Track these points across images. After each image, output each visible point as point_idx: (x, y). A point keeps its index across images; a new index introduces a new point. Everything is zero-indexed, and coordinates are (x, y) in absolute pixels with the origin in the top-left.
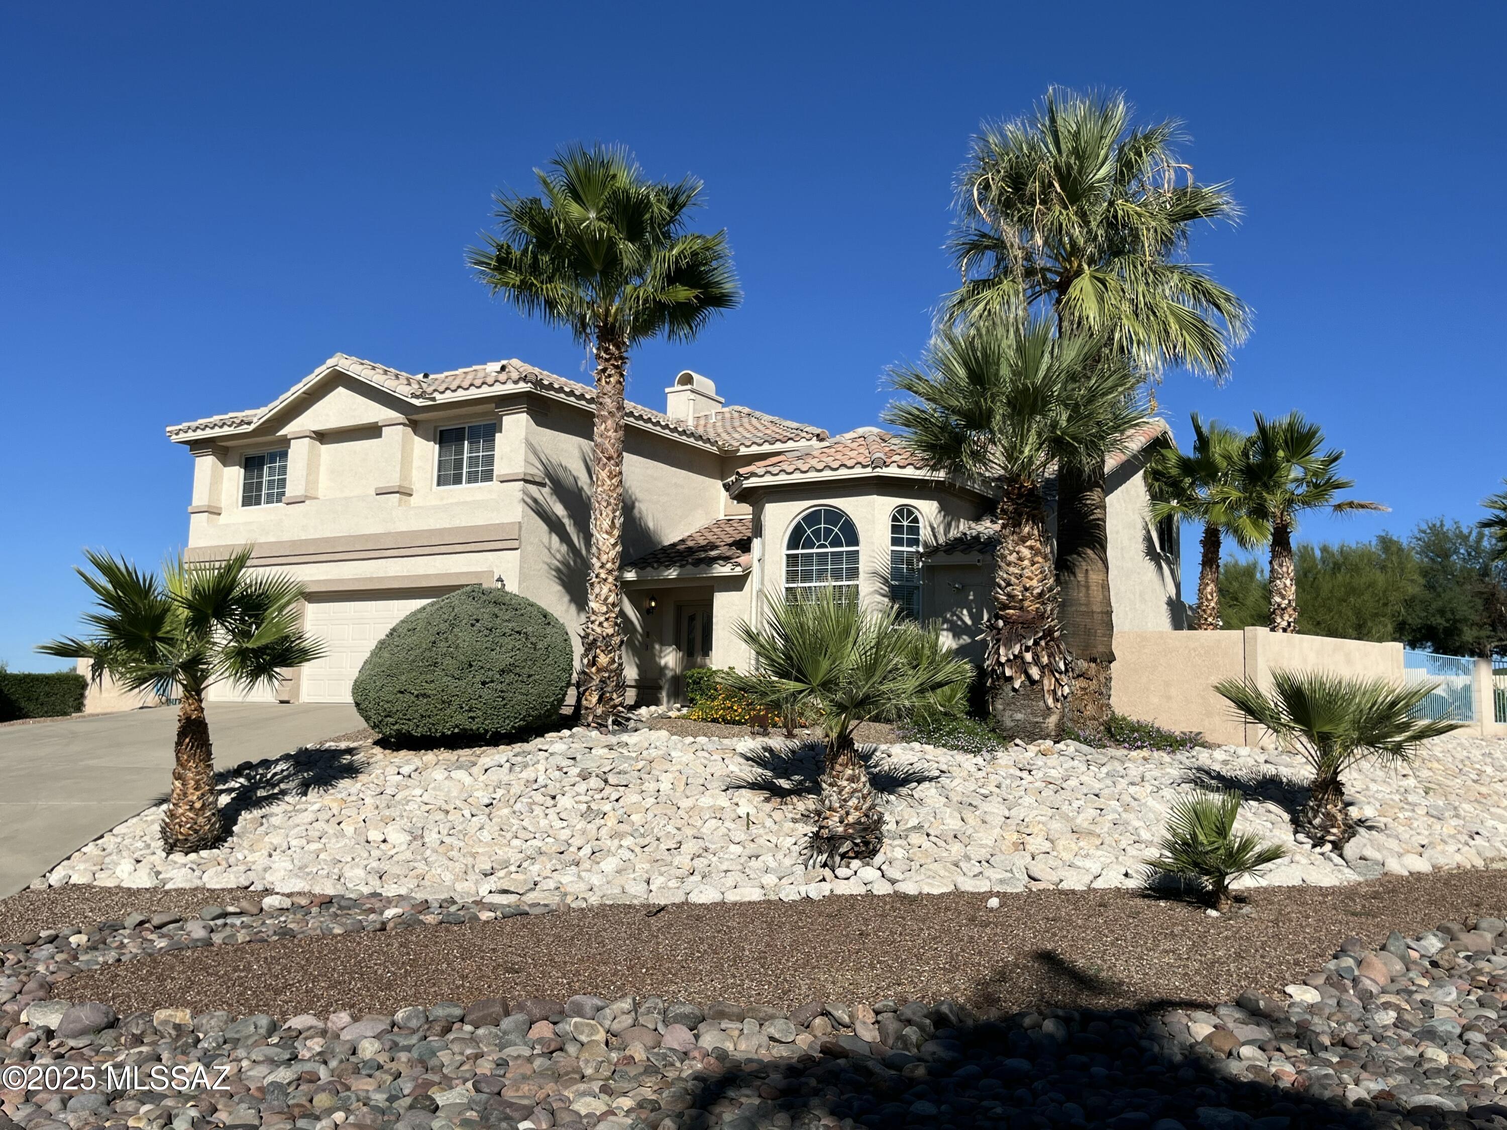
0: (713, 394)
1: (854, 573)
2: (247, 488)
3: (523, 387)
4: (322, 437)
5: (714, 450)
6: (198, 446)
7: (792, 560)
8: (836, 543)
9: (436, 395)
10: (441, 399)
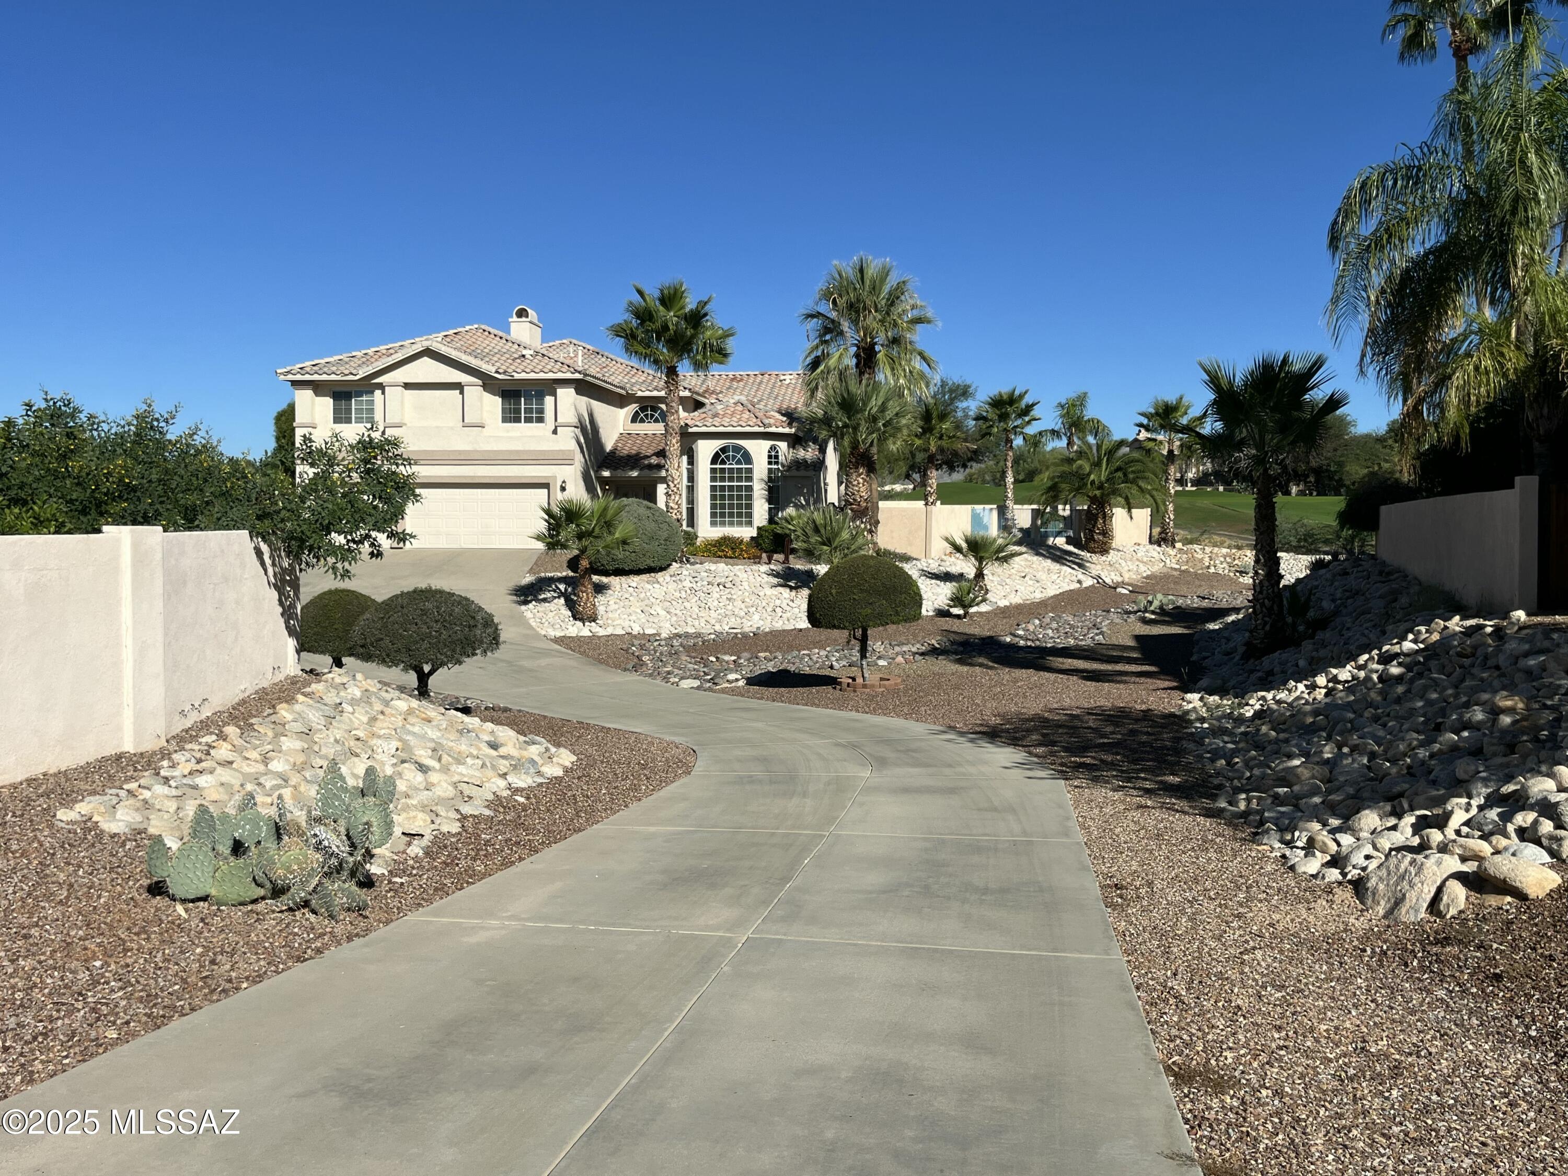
0: (536, 321)
1: (750, 479)
2: (337, 412)
4: (407, 386)
5: (623, 392)
6: (299, 384)
7: (713, 471)
8: (739, 462)
9: (514, 374)
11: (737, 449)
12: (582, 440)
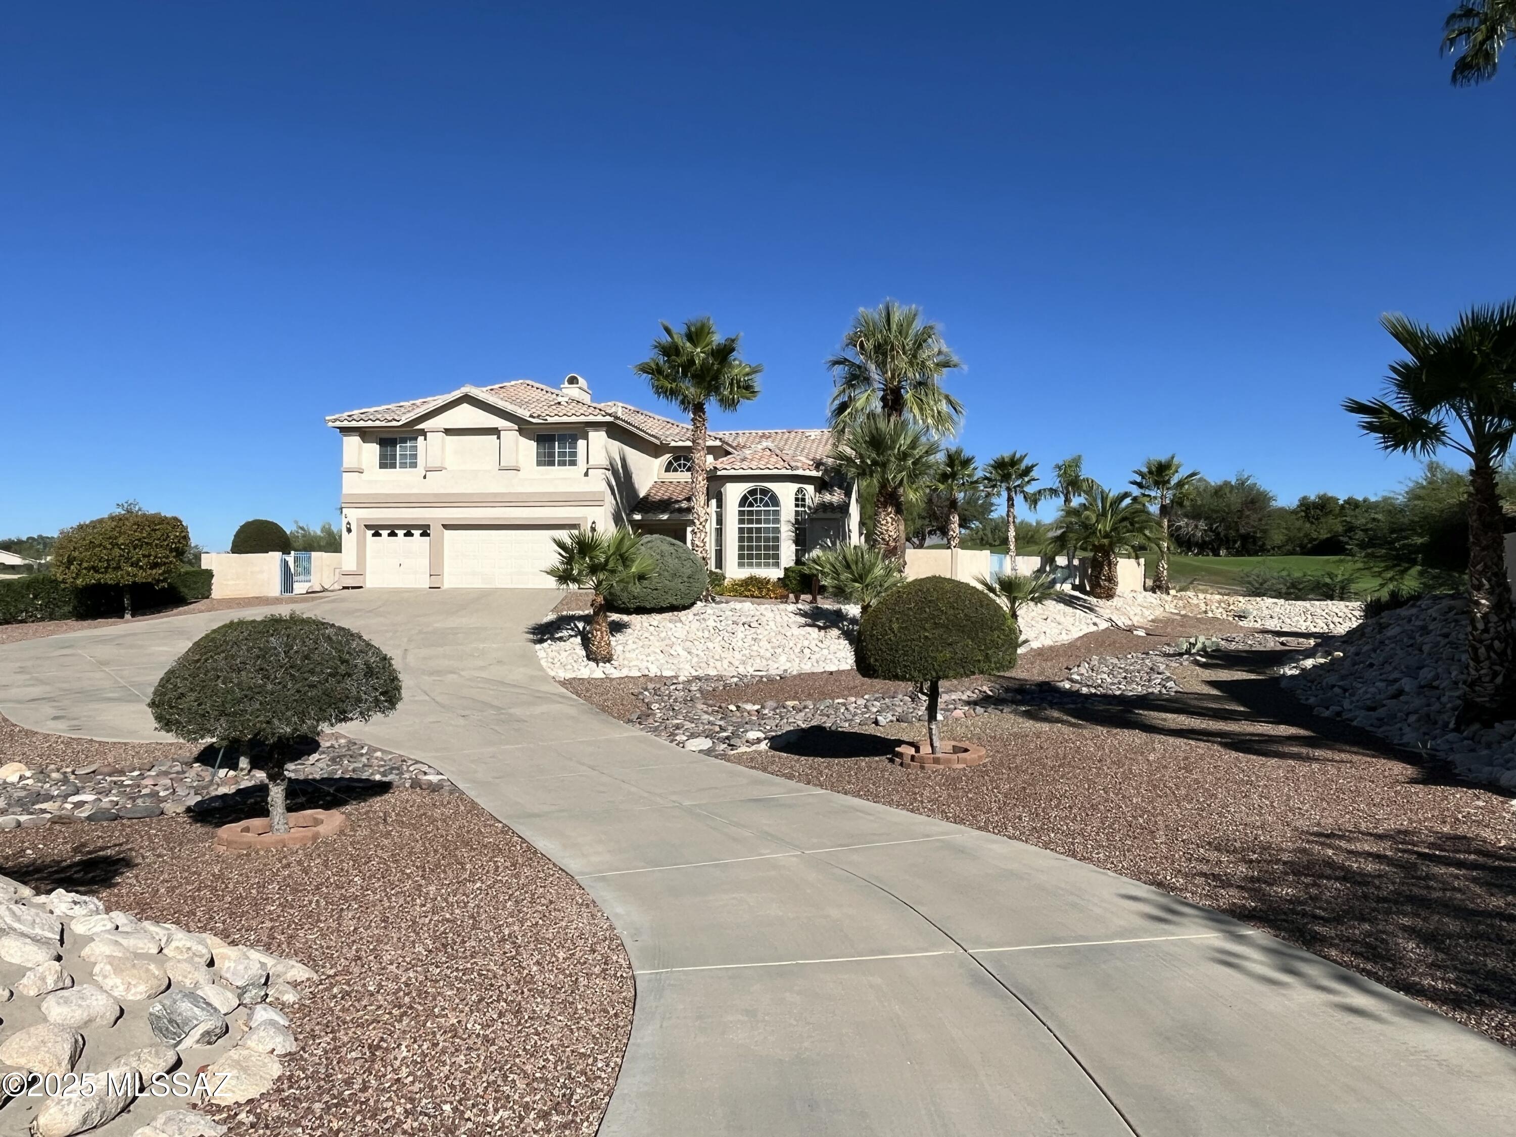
1: (777, 521)
2: (383, 457)
3: (608, 419)
4: (448, 432)
8: (767, 505)
11: (765, 492)
12: (614, 483)
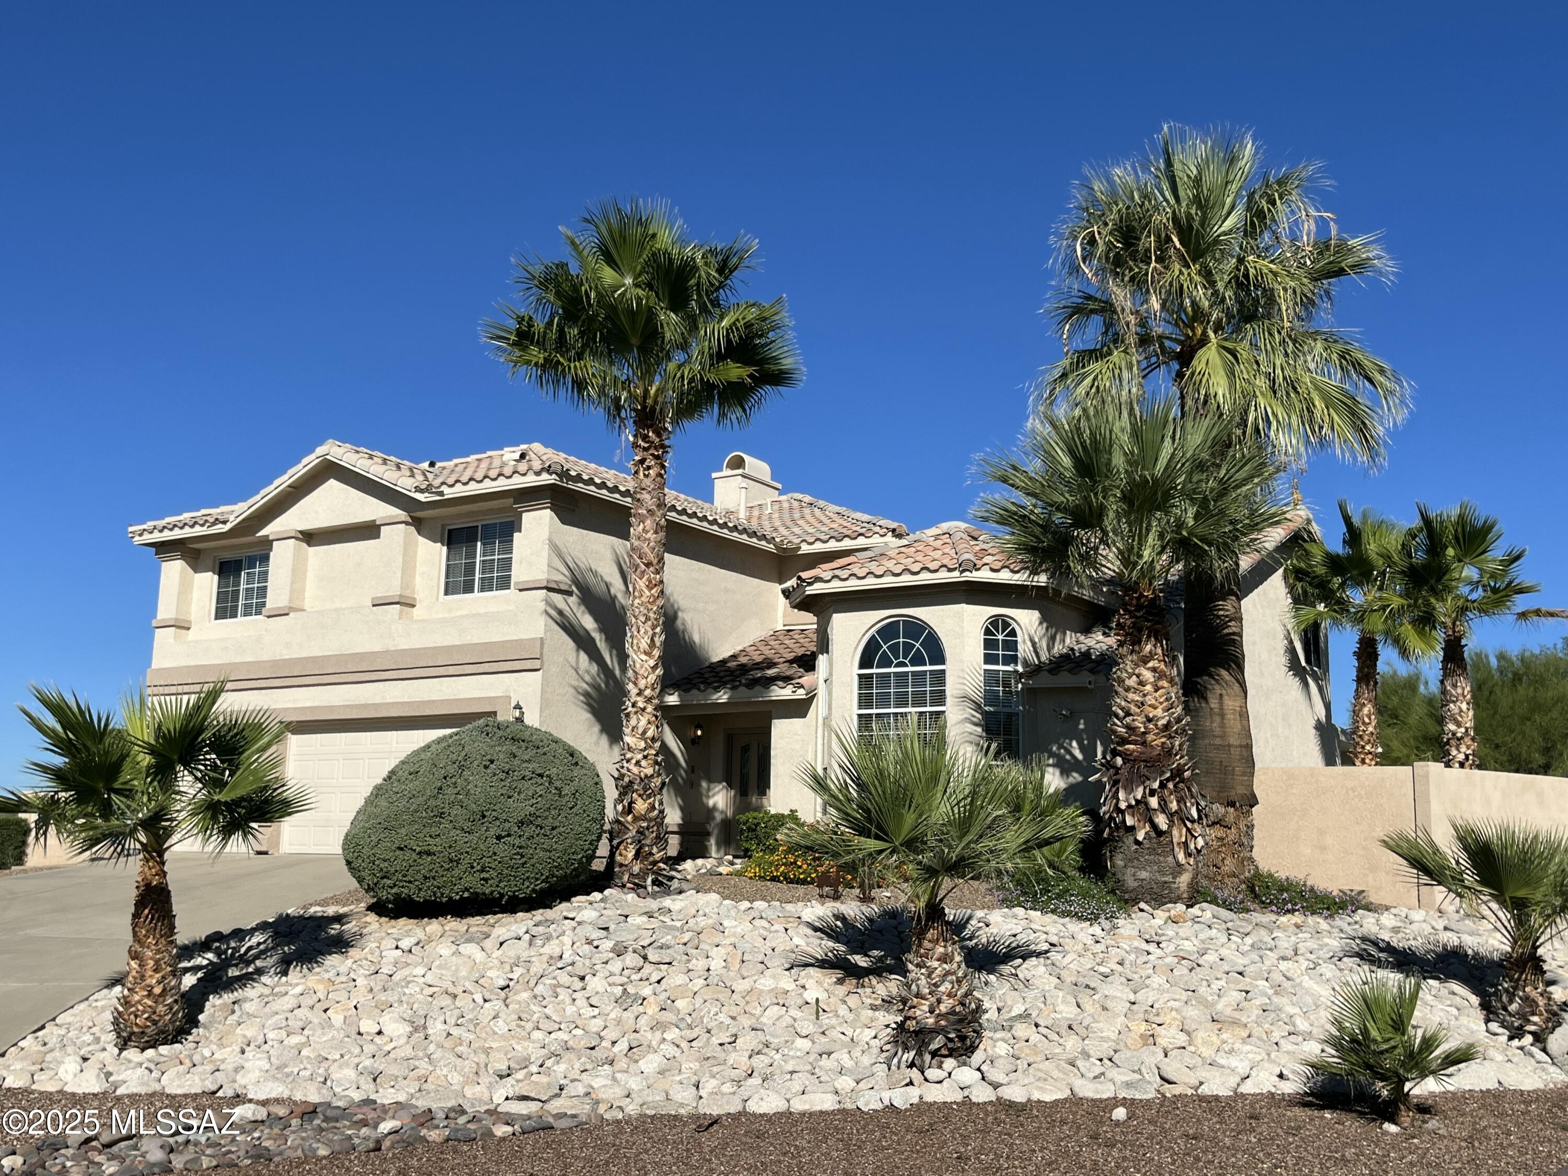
1: (939, 698)
2: (222, 597)
3: (546, 479)
4: (310, 537)
6: (164, 548)
7: (865, 681)
8: (918, 660)
9: (444, 489)
10: (449, 493)
11: (916, 628)
